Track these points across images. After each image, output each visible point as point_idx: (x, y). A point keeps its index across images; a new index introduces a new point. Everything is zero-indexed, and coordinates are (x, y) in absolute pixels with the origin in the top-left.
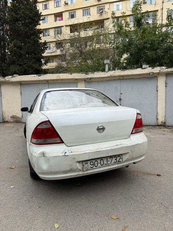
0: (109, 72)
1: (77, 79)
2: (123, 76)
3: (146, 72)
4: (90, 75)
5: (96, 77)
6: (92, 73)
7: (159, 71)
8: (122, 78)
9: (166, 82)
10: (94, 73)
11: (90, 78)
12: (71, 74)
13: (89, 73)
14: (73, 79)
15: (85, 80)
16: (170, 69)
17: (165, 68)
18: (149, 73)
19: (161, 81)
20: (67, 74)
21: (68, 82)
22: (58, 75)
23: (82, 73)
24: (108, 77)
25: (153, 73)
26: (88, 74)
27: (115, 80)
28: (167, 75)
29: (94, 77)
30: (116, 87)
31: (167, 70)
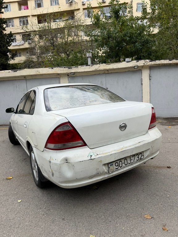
0: (94, 66)
1: (58, 74)
2: (108, 70)
3: (131, 66)
4: (74, 70)
5: (80, 71)
6: (75, 67)
7: (143, 64)
8: (107, 72)
9: (150, 75)
10: (78, 67)
11: (74, 73)
12: (53, 68)
13: (72, 67)
14: (54, 74)
15: (68, 75)
16: (154, 62)
17: (149, 61)
18: (133, 66)
19: (145, 74)
20: (47, 69)
21: (49, 77)
22: (37, 69)
23: (64, 68)
24: (93, 71)
25: (138, 66)
26: (72, 68)
27: (100, 74)
28: (151, 68)
29: (79, 71)
30: (102, 81)
31: (150, 63)
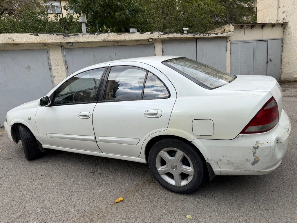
0: (101, 34)
1: (46, 44)
2: (117, 42)
3: (145, 38)
4: (72, 39)
5: (82, 41)
6: (74, 35)
7: (157, 37)
8: (116, 44)
9: (162, 50)
10: (78, 35)
11: (73, 43)
12: (37, 35)
13: (70, 34)
14: (40, 43)
15: (61, 46)
16: (167, 35)
17: (162, 34)
18: (148, 38)
19: (158, 48)
20: (28, 35)
21: (29, 48)
23: (57, 35)
24: (100, 42)
25: (152, 39)
26: (69, 36)
27: (107, 46)
28: (164, 41)
29: (80, 41)
30: (111, 56)
31: (164, 36)
